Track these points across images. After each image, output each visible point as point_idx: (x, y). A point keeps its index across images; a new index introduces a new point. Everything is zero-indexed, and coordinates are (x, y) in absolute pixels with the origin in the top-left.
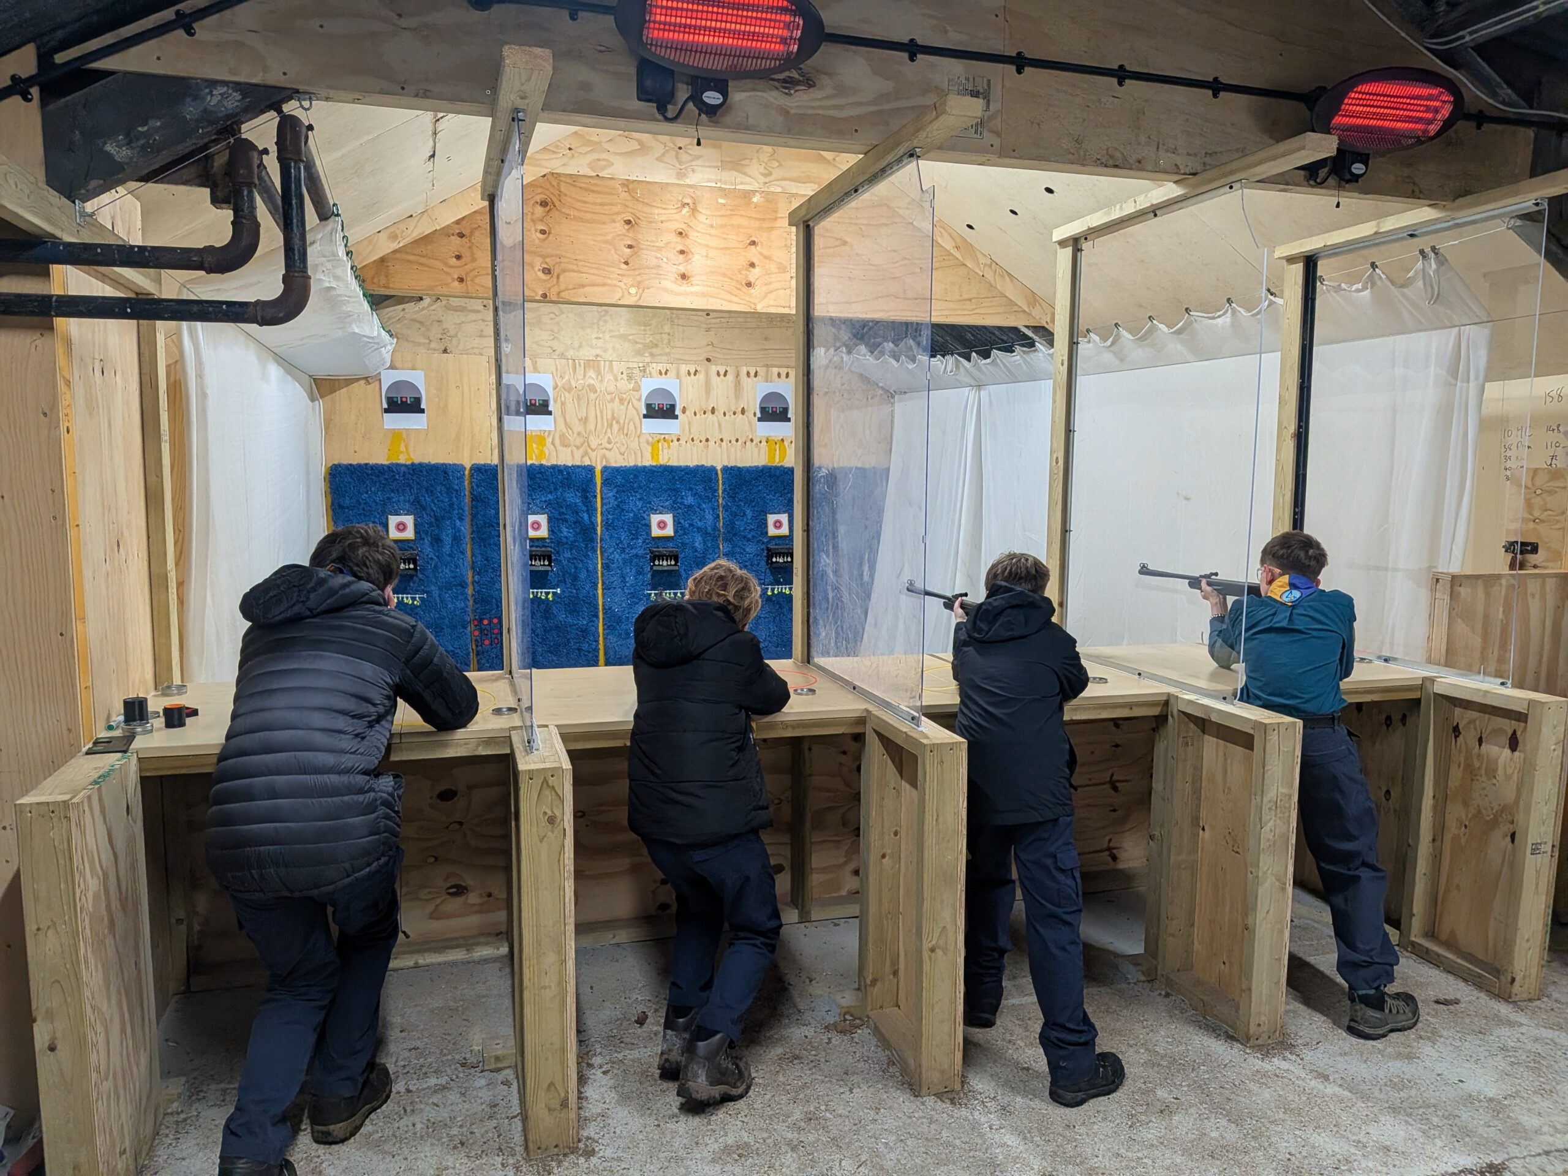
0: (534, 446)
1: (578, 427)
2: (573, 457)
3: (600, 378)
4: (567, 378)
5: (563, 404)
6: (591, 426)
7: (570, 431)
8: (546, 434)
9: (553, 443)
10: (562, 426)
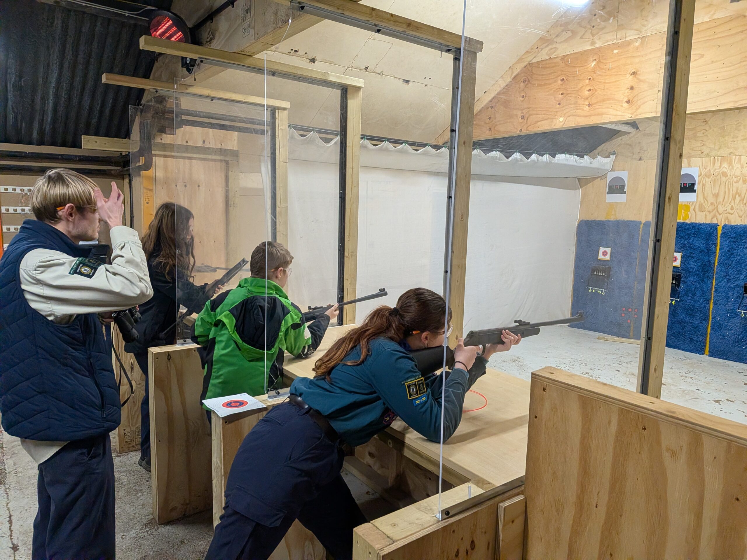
0: (683, 211)
1: (711, 199)
2: (706, 218)
3: (731, 167)
4: (708, 169)
5: (703, 185)
6: (721, 199)
7: (706, 202)
8: (691, 204)
9: (694, 210)
10: (701, 199)
